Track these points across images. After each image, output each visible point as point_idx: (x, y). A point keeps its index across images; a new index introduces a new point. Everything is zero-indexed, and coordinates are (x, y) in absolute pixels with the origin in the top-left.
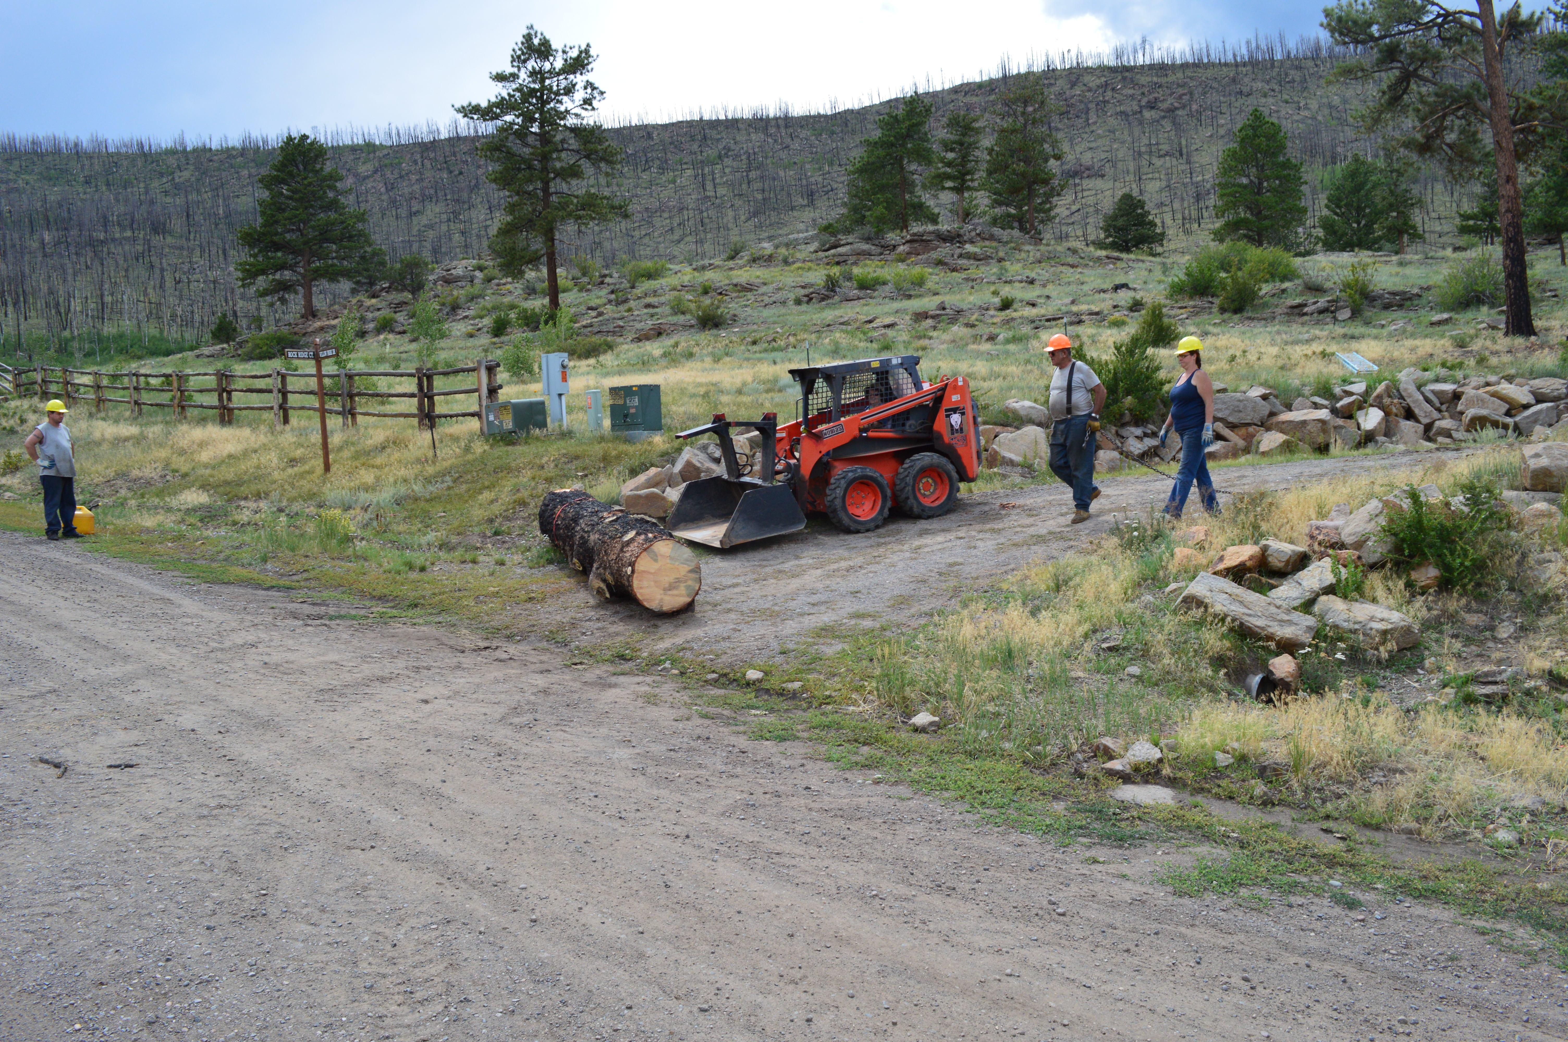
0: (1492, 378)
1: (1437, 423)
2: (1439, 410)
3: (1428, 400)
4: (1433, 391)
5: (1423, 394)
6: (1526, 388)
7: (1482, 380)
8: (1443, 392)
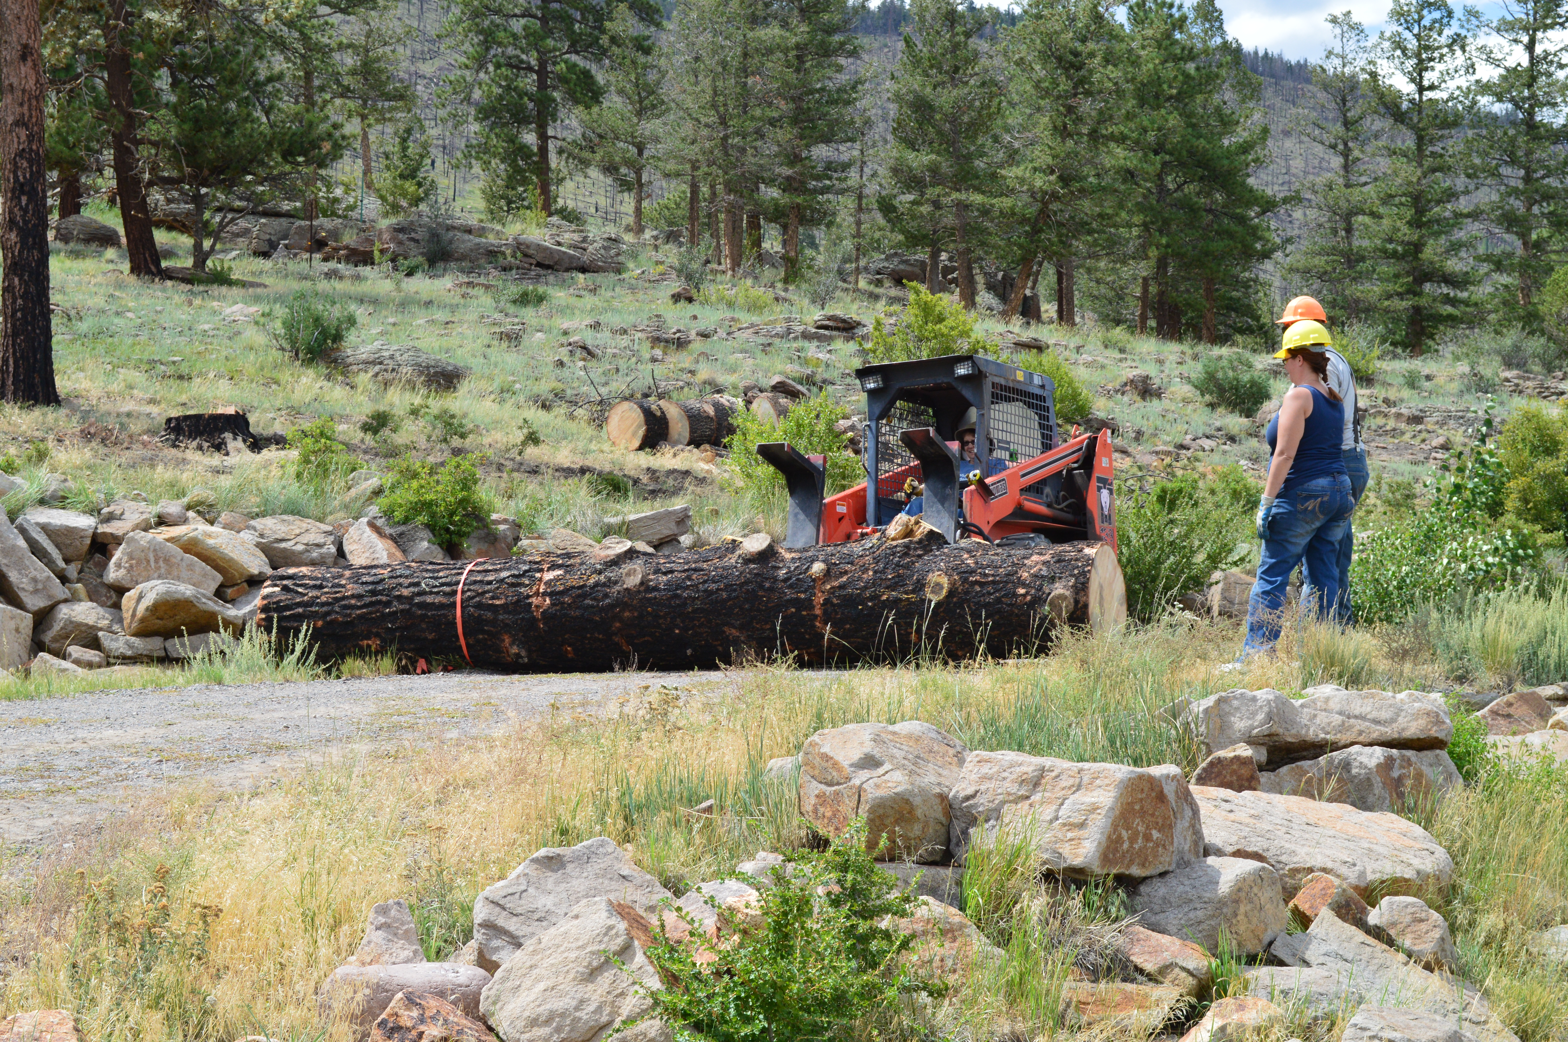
0: (173, 508)
1: (64, 612)
2: (64, 579)
3: (36, 549)
4: (45, 528)
5: (23, 531)
6: (248, 537)
7: (151, 511)
8: (70, 531)
